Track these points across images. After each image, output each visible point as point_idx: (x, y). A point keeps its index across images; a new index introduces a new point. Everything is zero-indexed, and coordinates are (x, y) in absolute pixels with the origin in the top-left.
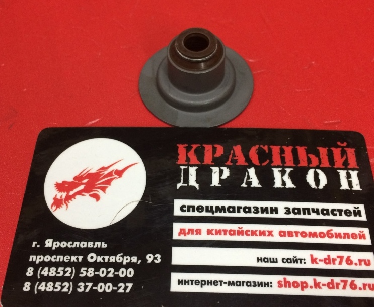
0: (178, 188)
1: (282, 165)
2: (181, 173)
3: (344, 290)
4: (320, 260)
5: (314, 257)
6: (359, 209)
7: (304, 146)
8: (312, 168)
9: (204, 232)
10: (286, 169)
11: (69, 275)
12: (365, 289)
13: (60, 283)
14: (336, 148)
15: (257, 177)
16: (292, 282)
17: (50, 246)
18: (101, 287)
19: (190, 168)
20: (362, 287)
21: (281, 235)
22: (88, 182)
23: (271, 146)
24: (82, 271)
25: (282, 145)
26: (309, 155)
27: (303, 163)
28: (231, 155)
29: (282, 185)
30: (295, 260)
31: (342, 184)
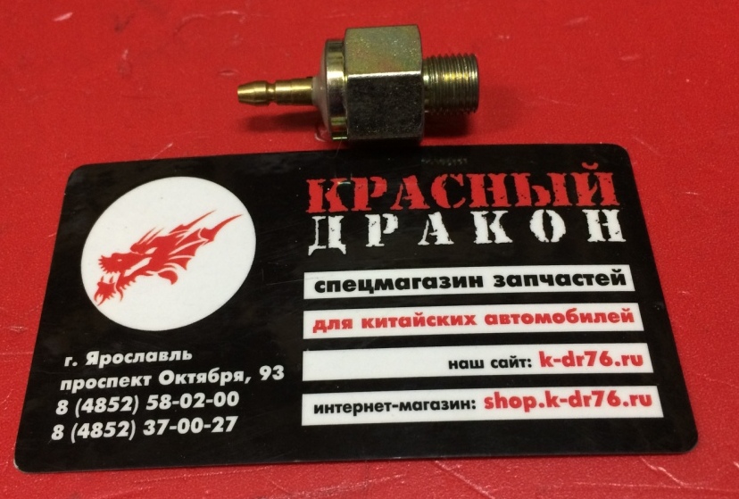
0: (310, 253)
1: (487, 205)
2: (315, 228)
4: (556, 361)
5: (546, 355)
6: (621, 273)
9: (357, 324)
10: (495, 212)
11: (130, 409)
13: (114, 424)
14: (580, 173)
16: (508, 399)
17: (95, 362)
19: (330, 218)
20: (629, 401)
22: (155, 252)
23: (469, 175)
24: (150, 401)
25: (487, 173)
26: (535, 187)
28: (401, 192)
29: (489, 239)
30: (514, 363)
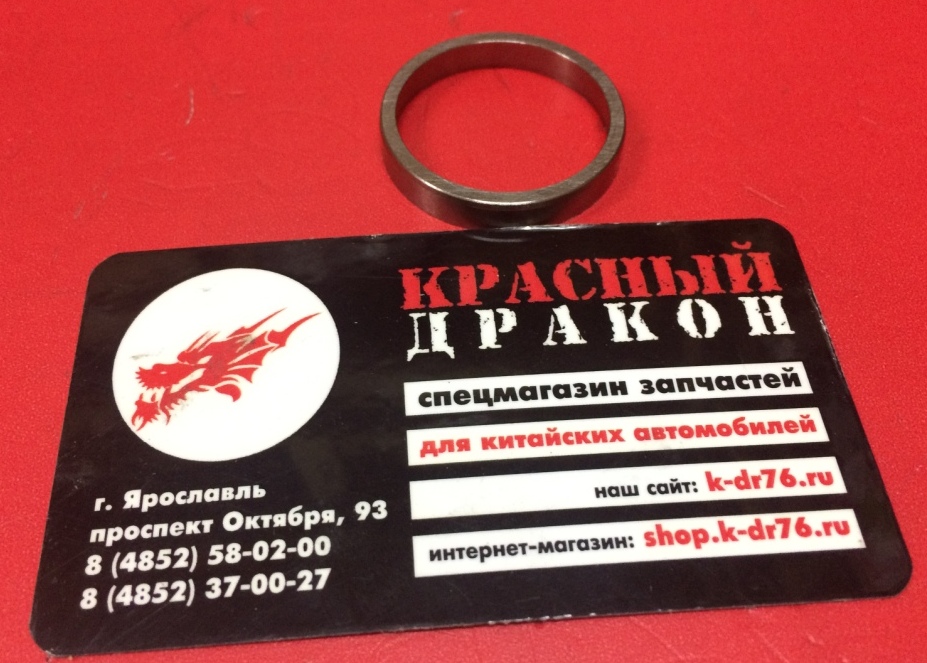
3: (785, 541)
7: (665, 255)
8: (687, 297)
12: (828, 533)
15: (576, 322)
18: (259, 584)
21: (639, 438)
27: (667, 289)
31: (751, 324)
